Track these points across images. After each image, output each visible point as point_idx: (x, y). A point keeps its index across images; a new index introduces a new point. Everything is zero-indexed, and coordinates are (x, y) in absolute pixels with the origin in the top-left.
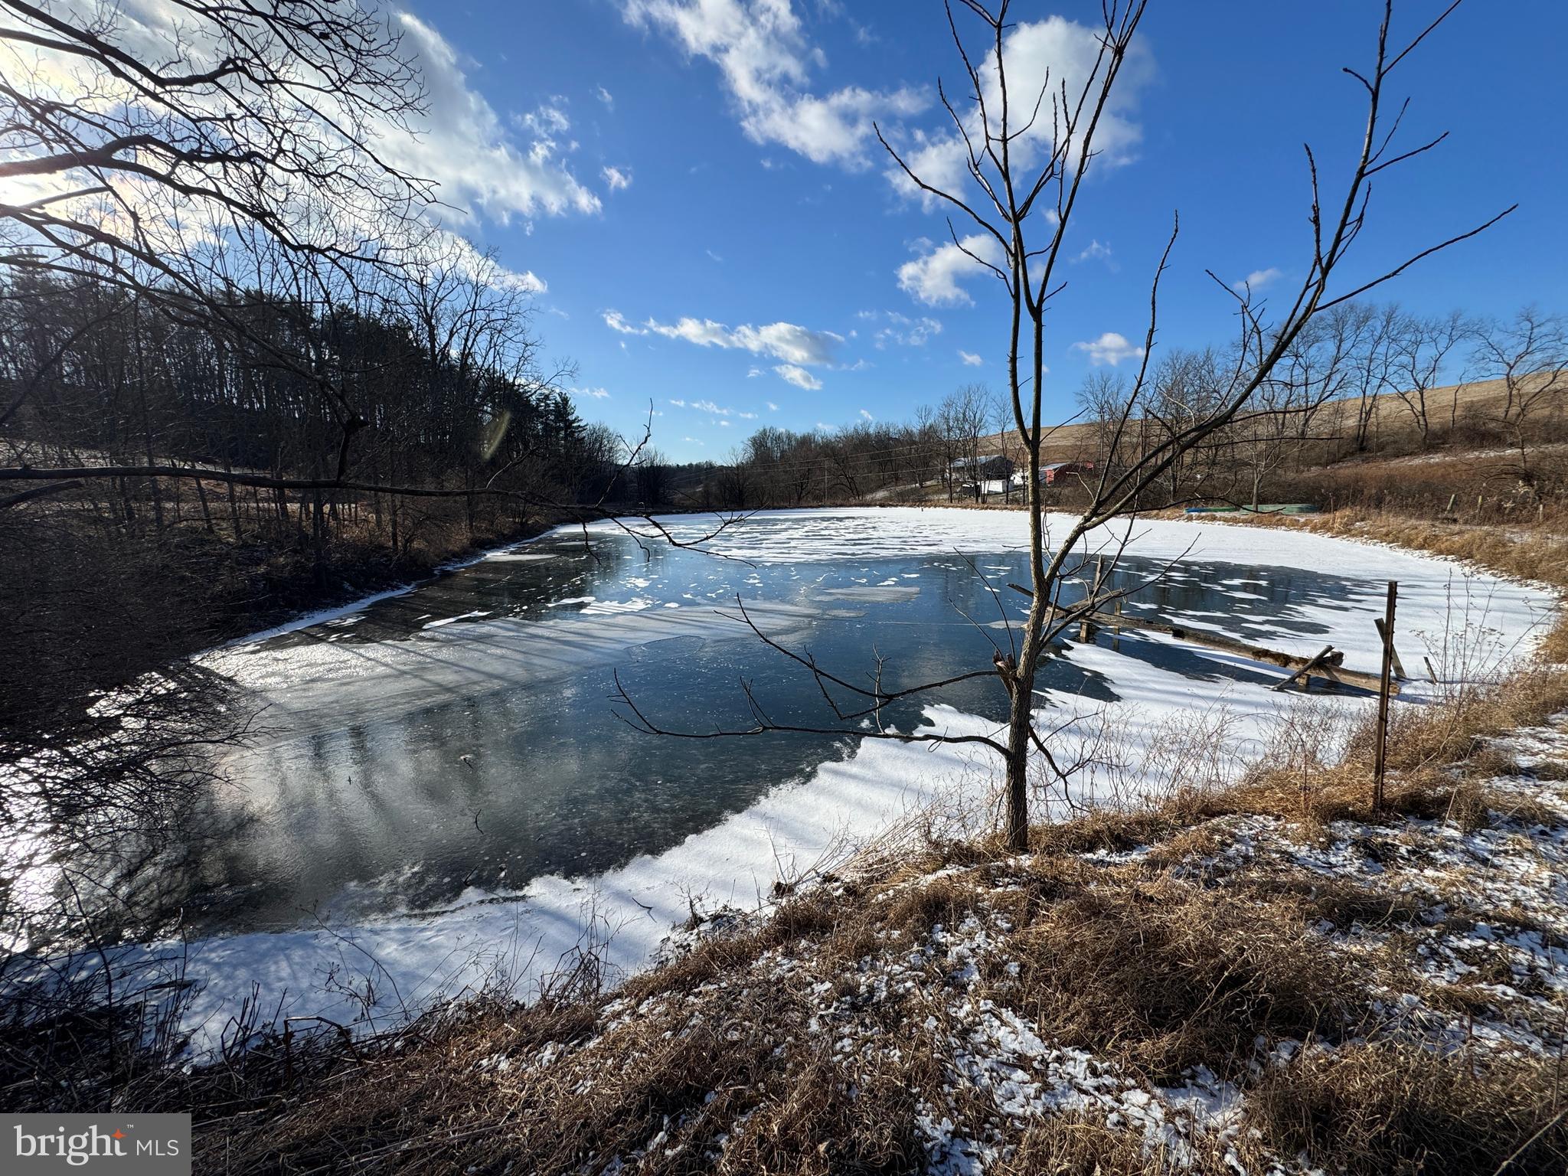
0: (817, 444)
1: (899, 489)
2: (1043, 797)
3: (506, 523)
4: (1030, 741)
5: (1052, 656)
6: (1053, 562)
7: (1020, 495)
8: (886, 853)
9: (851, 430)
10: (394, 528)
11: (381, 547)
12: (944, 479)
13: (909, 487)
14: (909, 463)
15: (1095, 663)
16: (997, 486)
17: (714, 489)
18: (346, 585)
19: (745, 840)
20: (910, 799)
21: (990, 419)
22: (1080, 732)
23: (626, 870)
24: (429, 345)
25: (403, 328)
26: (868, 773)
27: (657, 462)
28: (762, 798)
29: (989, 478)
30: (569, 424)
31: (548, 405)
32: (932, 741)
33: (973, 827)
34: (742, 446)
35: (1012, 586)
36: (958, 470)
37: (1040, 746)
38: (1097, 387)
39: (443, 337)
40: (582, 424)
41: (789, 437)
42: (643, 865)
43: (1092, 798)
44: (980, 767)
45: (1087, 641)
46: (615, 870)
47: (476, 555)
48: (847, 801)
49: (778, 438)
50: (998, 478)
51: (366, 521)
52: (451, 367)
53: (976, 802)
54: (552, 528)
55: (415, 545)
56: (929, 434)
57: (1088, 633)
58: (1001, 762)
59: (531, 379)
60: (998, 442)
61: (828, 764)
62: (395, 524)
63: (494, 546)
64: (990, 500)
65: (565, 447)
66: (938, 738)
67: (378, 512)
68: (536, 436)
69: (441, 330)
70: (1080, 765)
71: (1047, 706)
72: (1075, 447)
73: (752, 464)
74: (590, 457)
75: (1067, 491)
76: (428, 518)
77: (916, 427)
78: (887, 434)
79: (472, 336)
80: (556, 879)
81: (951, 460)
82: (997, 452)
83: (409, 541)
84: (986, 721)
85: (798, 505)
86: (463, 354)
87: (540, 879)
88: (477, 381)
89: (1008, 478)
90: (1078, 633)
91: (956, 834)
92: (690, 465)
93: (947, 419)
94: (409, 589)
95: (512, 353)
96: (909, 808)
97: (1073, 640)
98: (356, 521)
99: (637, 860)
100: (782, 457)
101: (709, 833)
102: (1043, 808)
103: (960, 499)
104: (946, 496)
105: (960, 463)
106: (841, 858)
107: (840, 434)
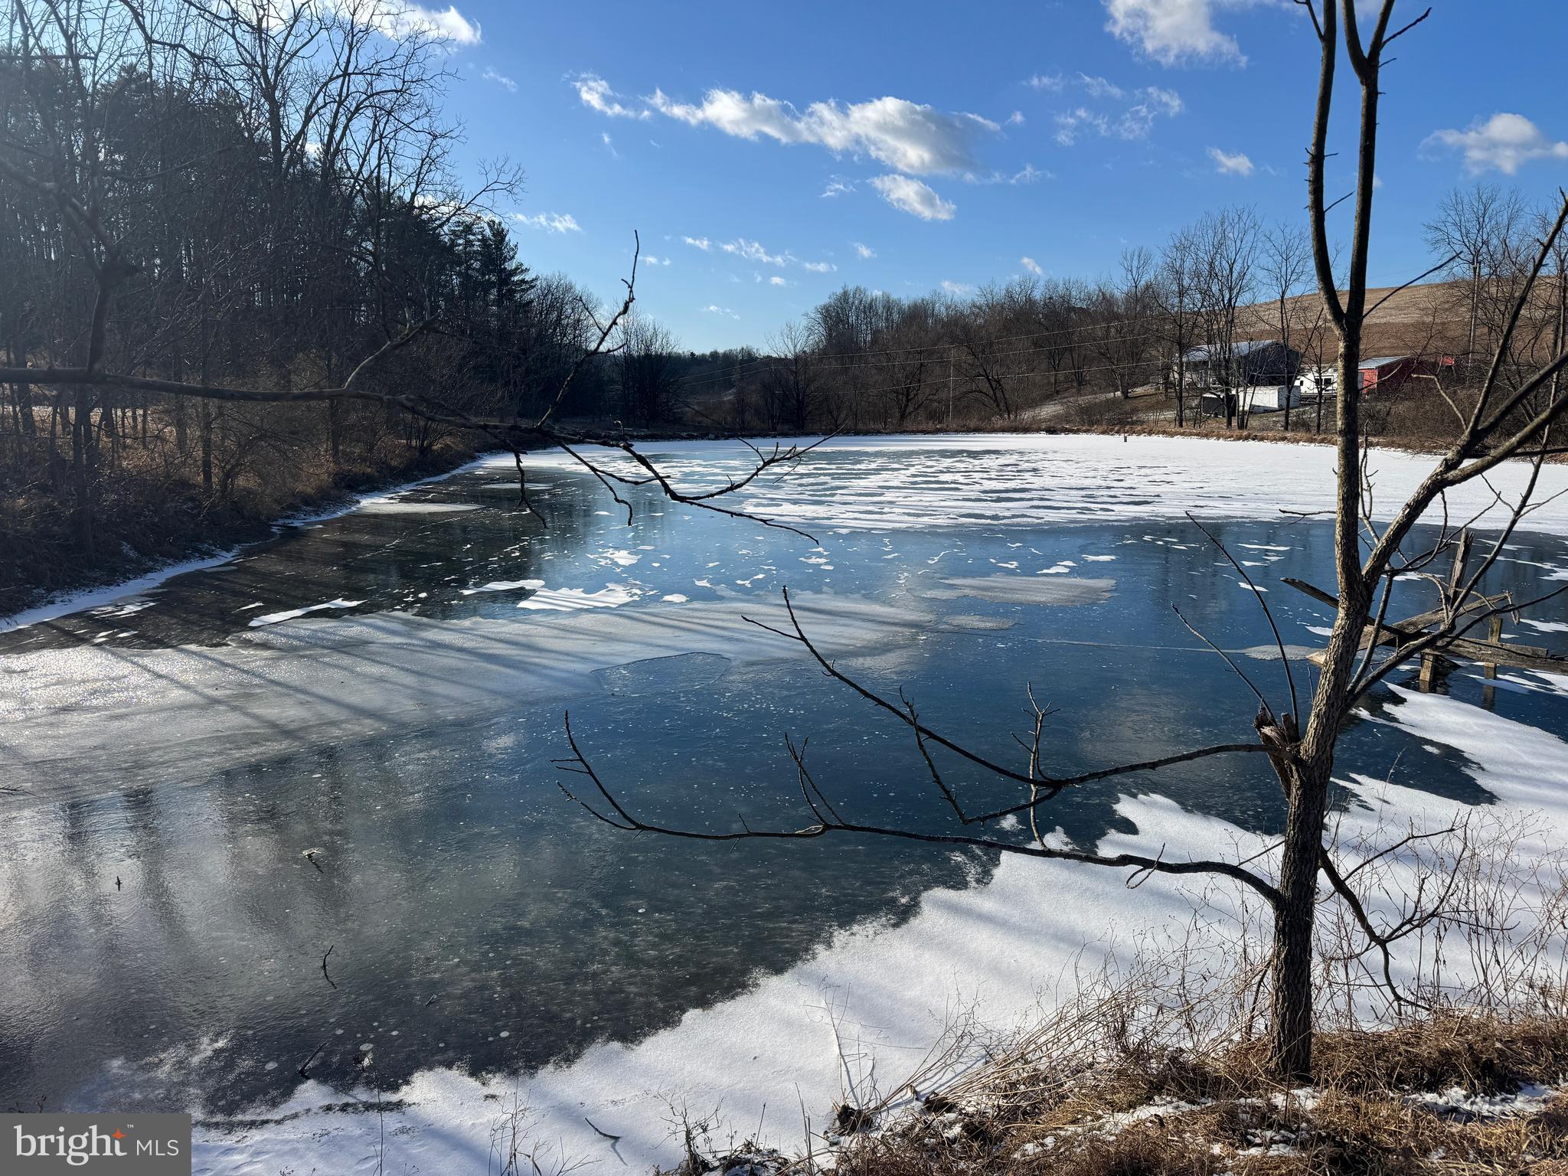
0: (938, 320)
1: (1084, 400)
2: (1342, 978)
3: (395, 446)
4: (1322, 874)
5: (1364, 714)
6: (1380, 544)
7: (1310, 413)
8: (1043, 1066)
9: (1000, 293)
10: (207, 453)
11: (185, 484)
12: (1168, 384)
13: (1102, 397)
14: (1104, 355)
15: (1446, 731)
16: (1267, 397)
17: (754, 398)
18: (126, 548)
19: (789, 1023)
20: (1090, 967)
21: (1261, 274)
22: (1417, 858)
23: (577, 1067)
24: (269, 135)
25: (228, 106)
26: (1013, 914)
27: (656, 348)
28: (819, 948)
29: (1254, 382)
30: (505, 277)
31: (469, 243)
32: (1134, 868)
33: (1206, 1026)
34: (804, 322)
35: (1292, 583)
36: (1196, 366)
37: (1340, 885)
38: (1469, 215)
39: (294, 122)
40: (528, 277)
41: (889, 306)
42: (606, 1059)
43: (1436, 986)
44: (1222, 914)
45: (1433, 688)
46: (558, 1066)
47: (341, 502)
48: (973, 962)
49: (870, 308)
50: (1271, 382)
51: (160, 437)
52: (307, 174)
53: (1213, 983)
54: (474, 459)
55: (241, 481)
56: (1144, 299)
57: (1436, 672)
58: (1265, 911)
59: (441, 197)
60: (1274, 318)
61: (940, 893)
62: (207, 444)
63: (373, 486)
64: (1254, 422)
65: (499, 317)
66: (1146, 864)
67: (181, 425)
68: (450, 298)
69: (291, 110)
70: (1416, 921)
71: (1353, 807)
72: (1419, 326)
73: (820, 355)
74: (541, 338)
75: (1401, 408)
76: (261, 438)
77: (1120, 286)
78: (1065, 299)
79: (343, 120)
80: (456, 1076)
81: (1183, 347)
82: (1270, 334)
83: (228, 475)
84: (1238, 833)
85: (900, 429)
86: (326, 151)
87: (427, 1074)
88: (351, 198)
89: (1289, 382)
90: (1416, 674)
91: (1173, 1037)
92: (714, 355)
93: (1179, 274)
94: (228, 557)
95: (410, 151)
96: (1087, 983)
97: (1406, 685)
98: (142, 438)
99: (595, 1051)
100: (874, 341)
101: (725, 1008)
102: (1341, 1002)
103: (1197, 421)
104: (1171, 414)
105: (1201, 353)
106: (959, 1068)
107: (980, 301)
